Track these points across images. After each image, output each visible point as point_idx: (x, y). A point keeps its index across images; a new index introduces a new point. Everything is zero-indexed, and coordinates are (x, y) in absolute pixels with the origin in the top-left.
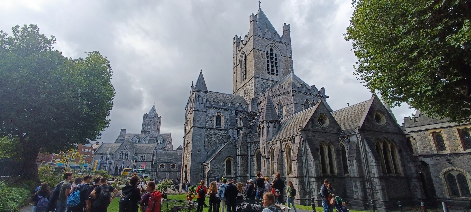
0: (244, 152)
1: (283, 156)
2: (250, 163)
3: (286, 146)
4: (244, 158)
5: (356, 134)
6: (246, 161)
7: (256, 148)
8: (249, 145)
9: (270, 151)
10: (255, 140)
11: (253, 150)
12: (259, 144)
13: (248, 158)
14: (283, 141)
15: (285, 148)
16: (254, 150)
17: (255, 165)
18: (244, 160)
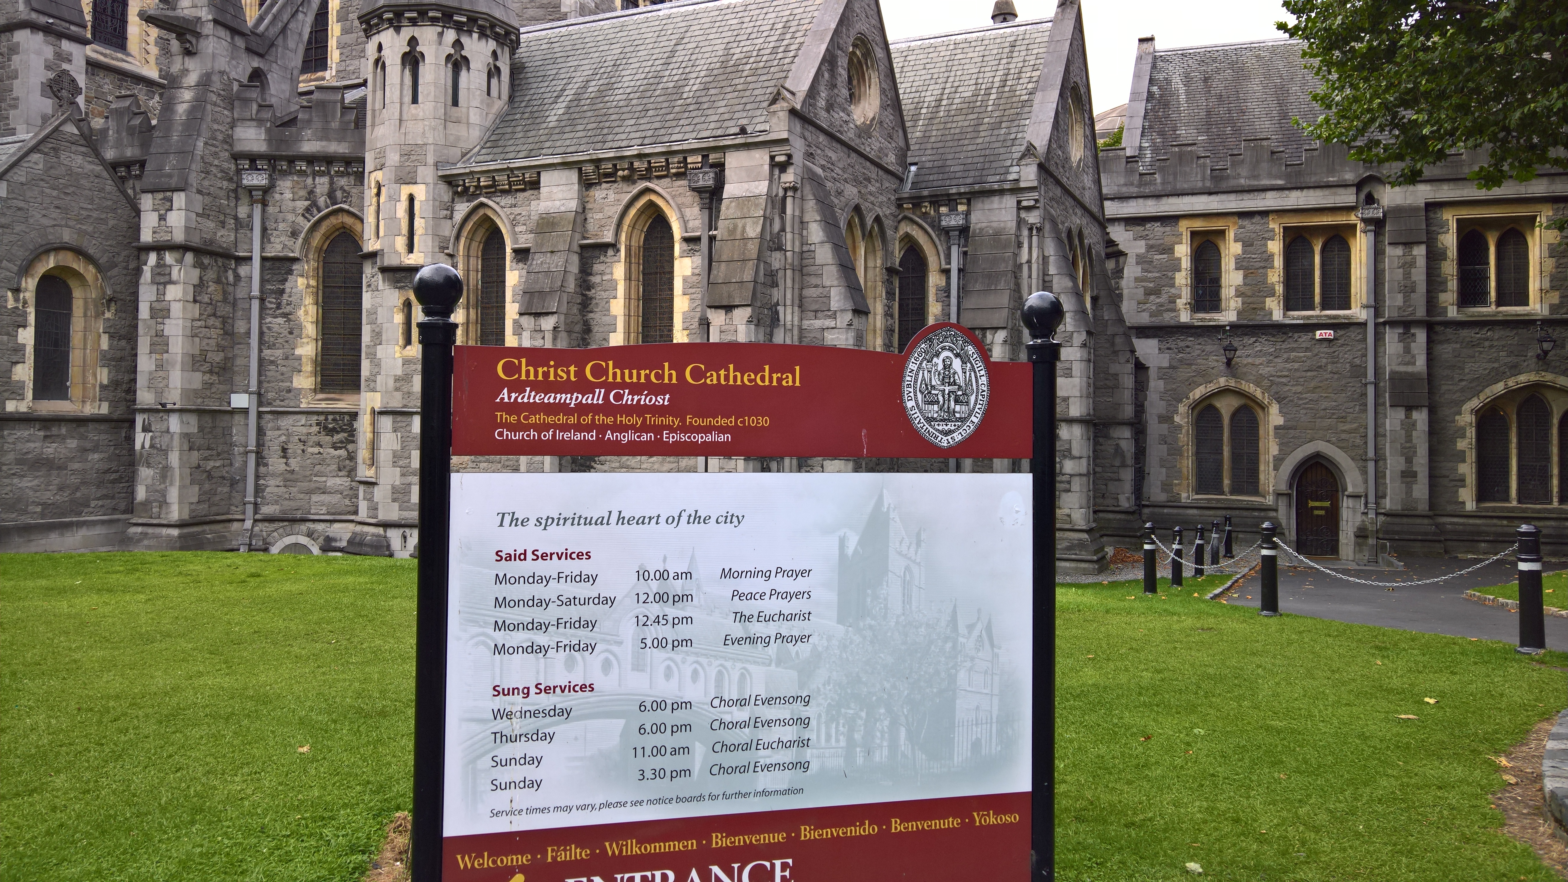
0: (211, 225)
1: (596, 279)
2: (261, 318)
3: (633, 212)
4: (211, 275)
5: (1016, 190)
6: (225, 300)
7: (314, 204)
8: (256, 179)
9: (458, 237)
10: (309, 147)
11: (291, 217)
12: (343, 182)
13: (237, 277)
14: (607, 175)
15: (619, 225)
16: (300, 219)
17: (300, 327)
18: (212, 287)
